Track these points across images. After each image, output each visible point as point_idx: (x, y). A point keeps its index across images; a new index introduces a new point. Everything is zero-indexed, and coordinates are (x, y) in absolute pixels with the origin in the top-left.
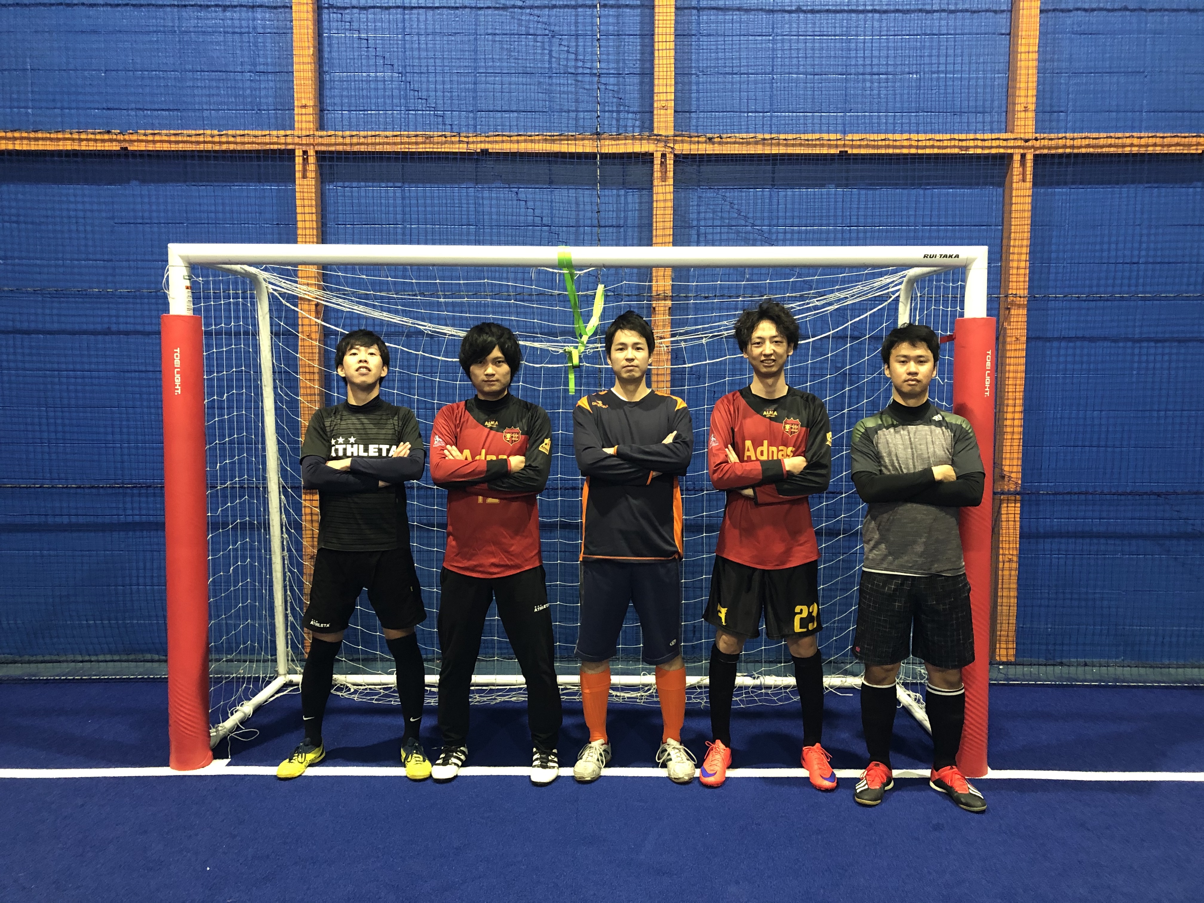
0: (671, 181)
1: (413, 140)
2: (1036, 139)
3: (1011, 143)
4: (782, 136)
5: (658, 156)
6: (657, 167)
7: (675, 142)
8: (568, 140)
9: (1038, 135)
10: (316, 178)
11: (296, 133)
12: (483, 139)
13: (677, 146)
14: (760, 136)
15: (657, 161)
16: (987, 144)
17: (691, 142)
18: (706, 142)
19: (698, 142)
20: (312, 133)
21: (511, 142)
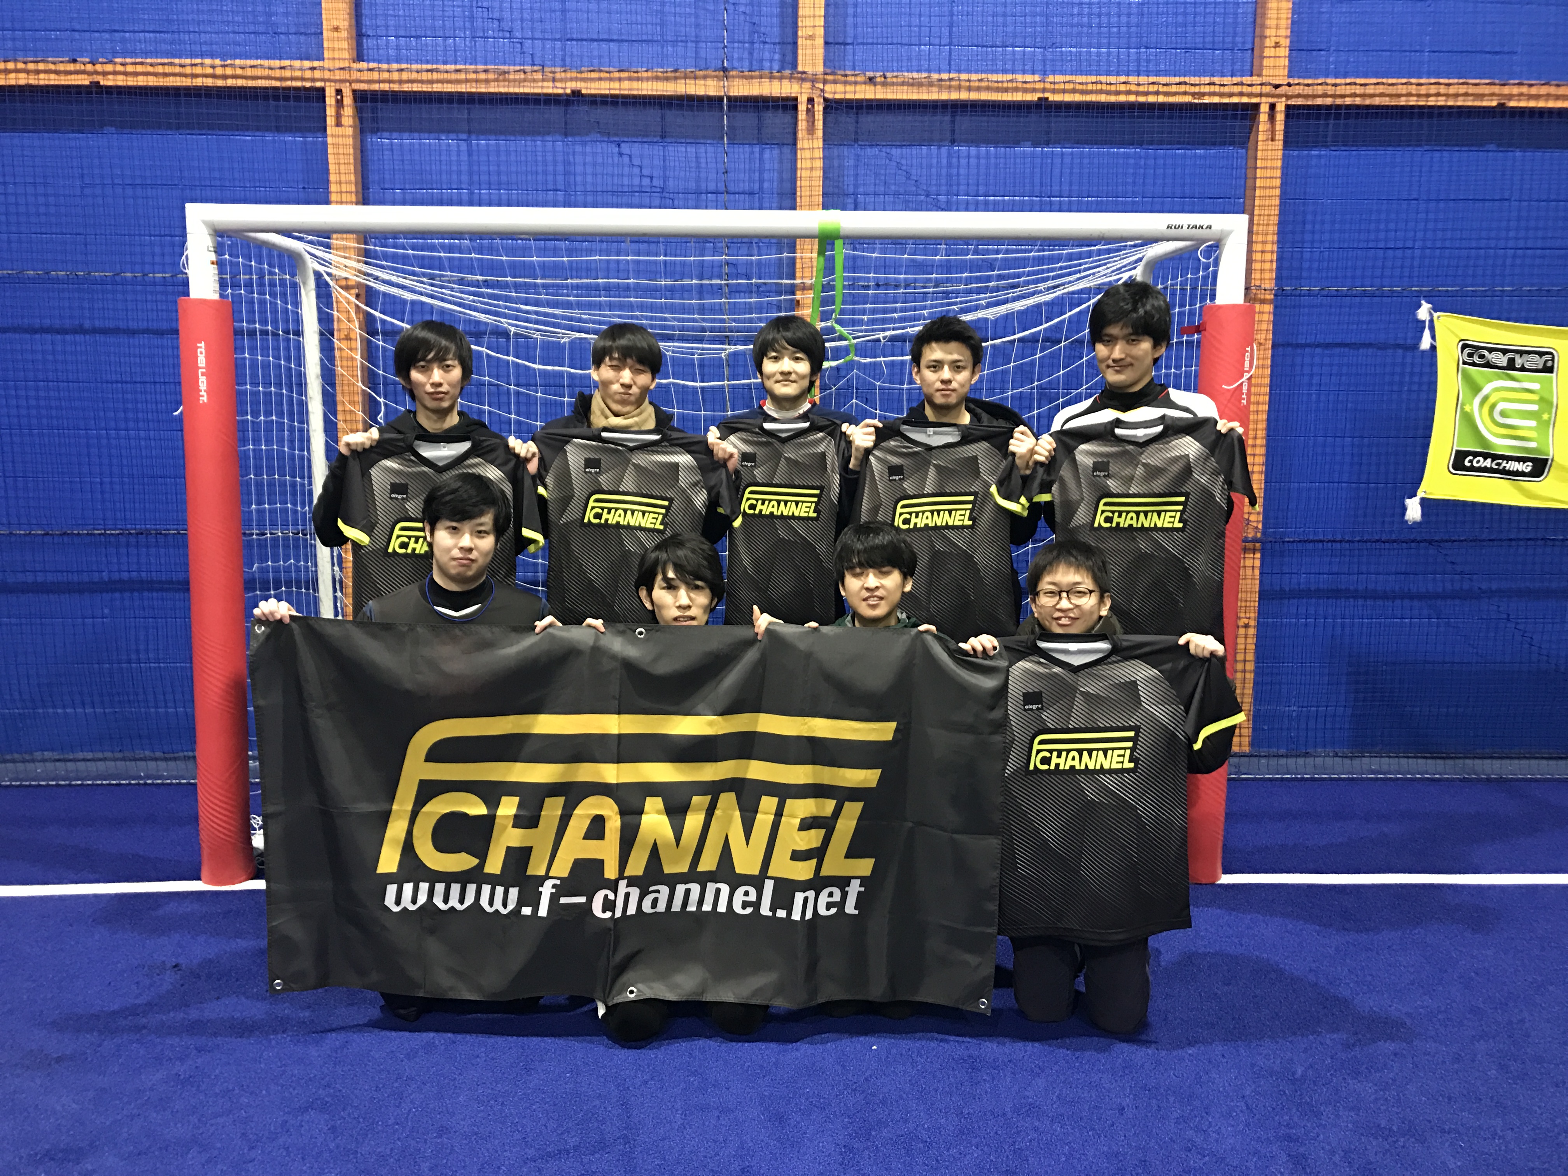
0: (820, 133)
1: (483, 76)
2: (1289, 85)
3: (1257, 89)
4: (964, 76)
5: (803, 100)
6: (802, 115)
7: (825, 82)
8: (685, 78)
9: (1291, 81)
10: (354, 127)
11: (326, 64)
12: (574, 75)
13: (828, 88)
14: (935, 76)
15: (802, 107)
16: (1226, 89)
17: (845, 83)
18: (865, 83)
19: (856, 83)
20: (346, 64)
21: (611, 79)
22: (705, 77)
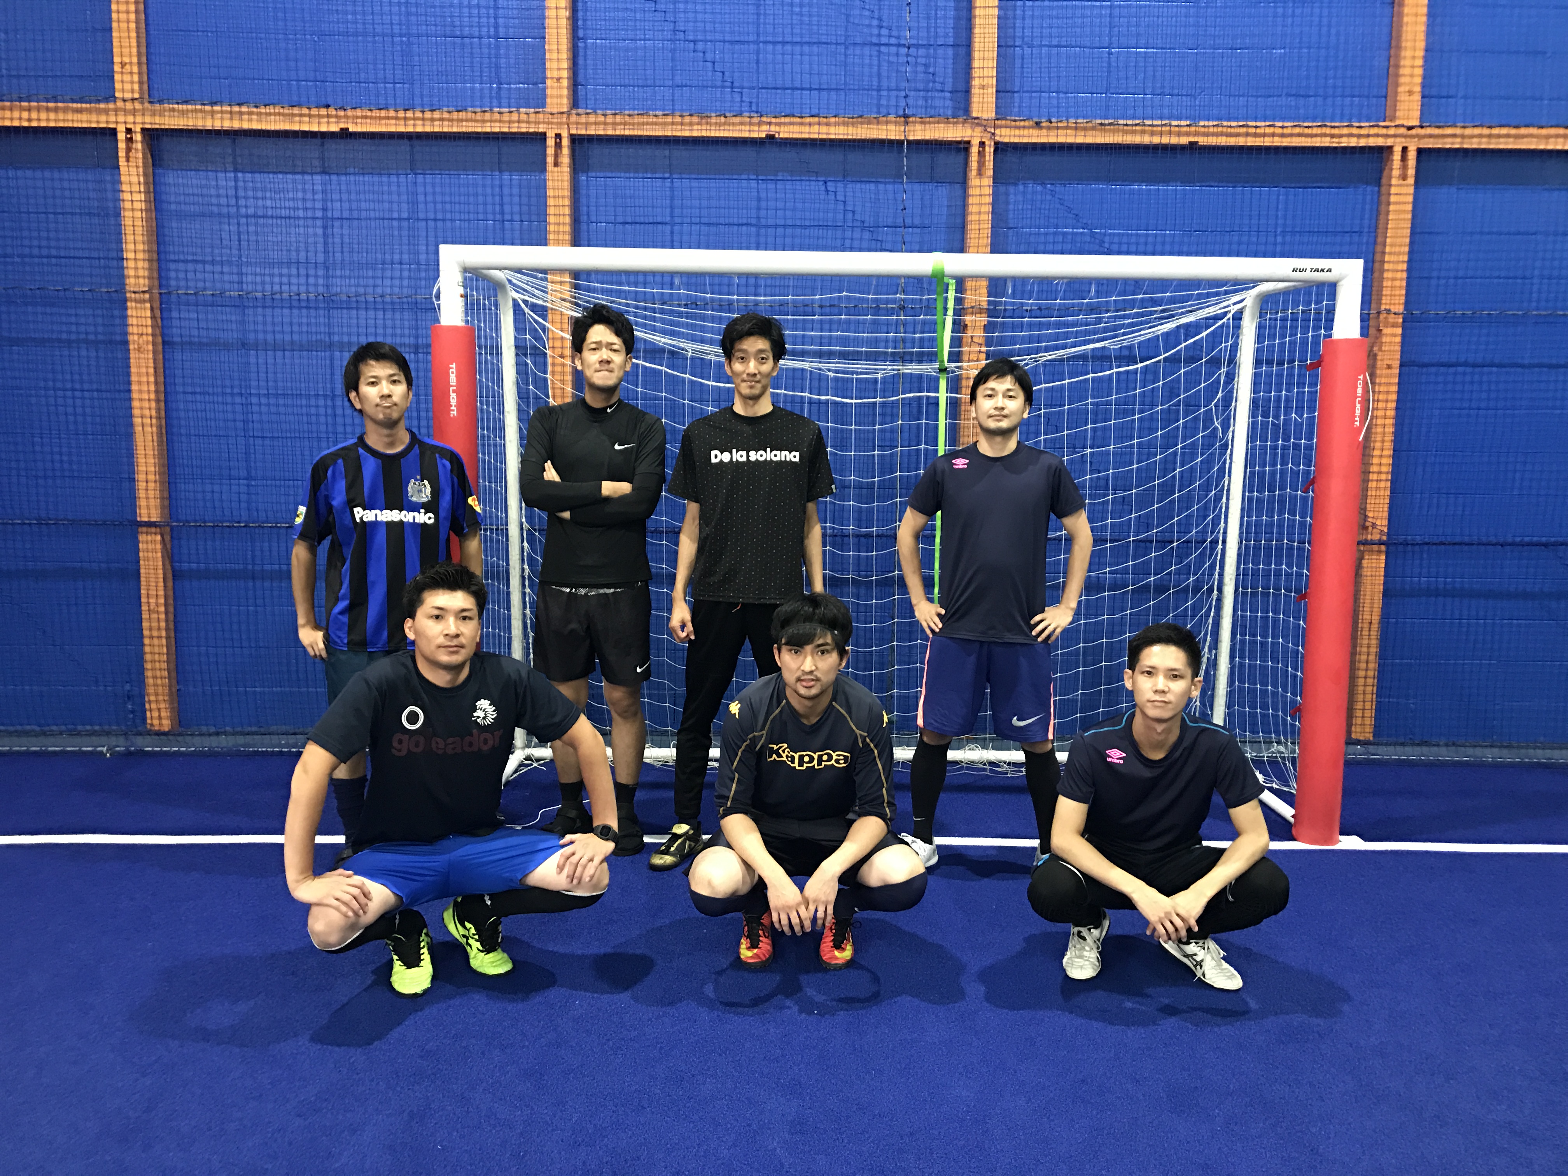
0: (990, 172)
1: (687, 120)
2: (1421, 126)
3: (1392, 131)
4: (1122, 121)
5: (975, 142)
6: (973, 158)
7: (996, 127)
8: (869, 123)
9: (1423, 123)
10: (569, 166)
11: (548, 110)
12: (769, 120)
13: (998, 132)
14: (1097, 121)
15: (974, 150)
17: (1014, 128)
18: (1032, 127)
19: (1024, 128)
20: (566, 110)
21: (802, 124)
22: (887, 123)
